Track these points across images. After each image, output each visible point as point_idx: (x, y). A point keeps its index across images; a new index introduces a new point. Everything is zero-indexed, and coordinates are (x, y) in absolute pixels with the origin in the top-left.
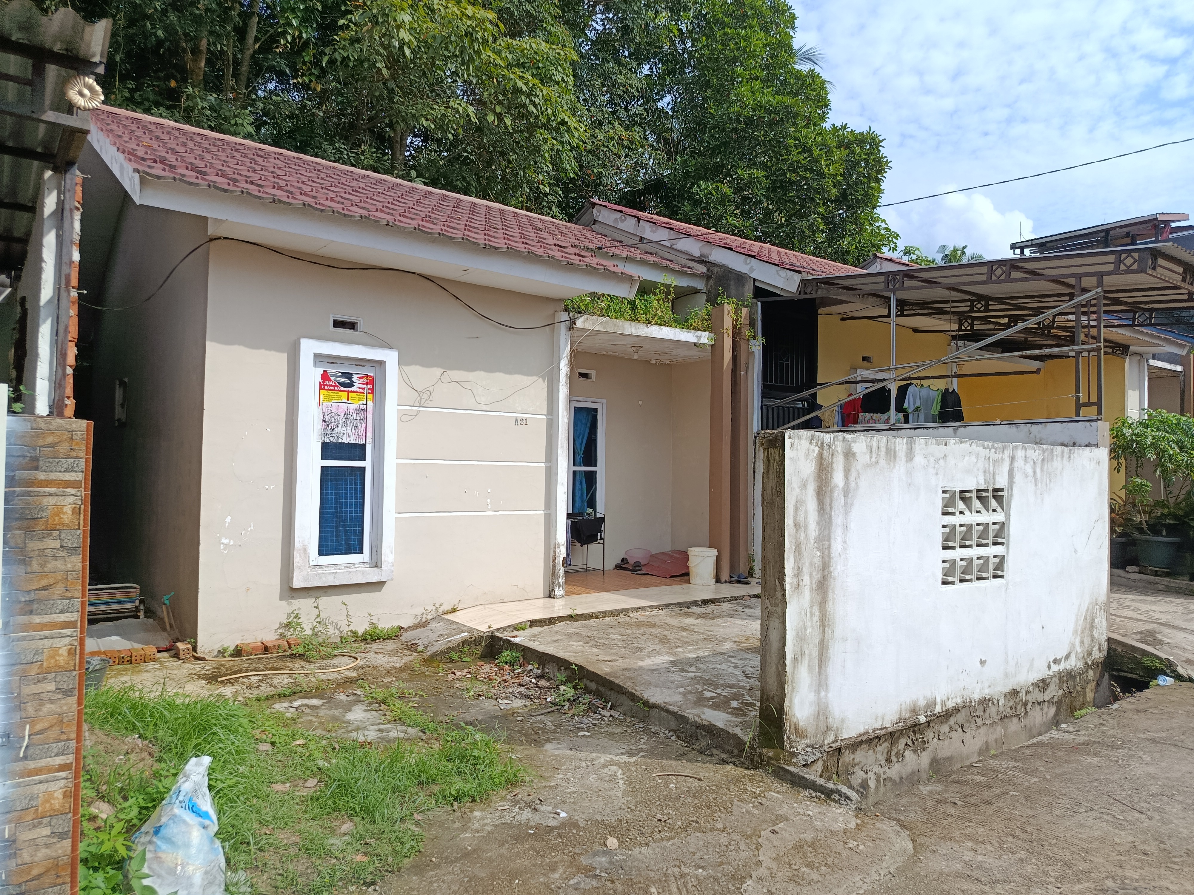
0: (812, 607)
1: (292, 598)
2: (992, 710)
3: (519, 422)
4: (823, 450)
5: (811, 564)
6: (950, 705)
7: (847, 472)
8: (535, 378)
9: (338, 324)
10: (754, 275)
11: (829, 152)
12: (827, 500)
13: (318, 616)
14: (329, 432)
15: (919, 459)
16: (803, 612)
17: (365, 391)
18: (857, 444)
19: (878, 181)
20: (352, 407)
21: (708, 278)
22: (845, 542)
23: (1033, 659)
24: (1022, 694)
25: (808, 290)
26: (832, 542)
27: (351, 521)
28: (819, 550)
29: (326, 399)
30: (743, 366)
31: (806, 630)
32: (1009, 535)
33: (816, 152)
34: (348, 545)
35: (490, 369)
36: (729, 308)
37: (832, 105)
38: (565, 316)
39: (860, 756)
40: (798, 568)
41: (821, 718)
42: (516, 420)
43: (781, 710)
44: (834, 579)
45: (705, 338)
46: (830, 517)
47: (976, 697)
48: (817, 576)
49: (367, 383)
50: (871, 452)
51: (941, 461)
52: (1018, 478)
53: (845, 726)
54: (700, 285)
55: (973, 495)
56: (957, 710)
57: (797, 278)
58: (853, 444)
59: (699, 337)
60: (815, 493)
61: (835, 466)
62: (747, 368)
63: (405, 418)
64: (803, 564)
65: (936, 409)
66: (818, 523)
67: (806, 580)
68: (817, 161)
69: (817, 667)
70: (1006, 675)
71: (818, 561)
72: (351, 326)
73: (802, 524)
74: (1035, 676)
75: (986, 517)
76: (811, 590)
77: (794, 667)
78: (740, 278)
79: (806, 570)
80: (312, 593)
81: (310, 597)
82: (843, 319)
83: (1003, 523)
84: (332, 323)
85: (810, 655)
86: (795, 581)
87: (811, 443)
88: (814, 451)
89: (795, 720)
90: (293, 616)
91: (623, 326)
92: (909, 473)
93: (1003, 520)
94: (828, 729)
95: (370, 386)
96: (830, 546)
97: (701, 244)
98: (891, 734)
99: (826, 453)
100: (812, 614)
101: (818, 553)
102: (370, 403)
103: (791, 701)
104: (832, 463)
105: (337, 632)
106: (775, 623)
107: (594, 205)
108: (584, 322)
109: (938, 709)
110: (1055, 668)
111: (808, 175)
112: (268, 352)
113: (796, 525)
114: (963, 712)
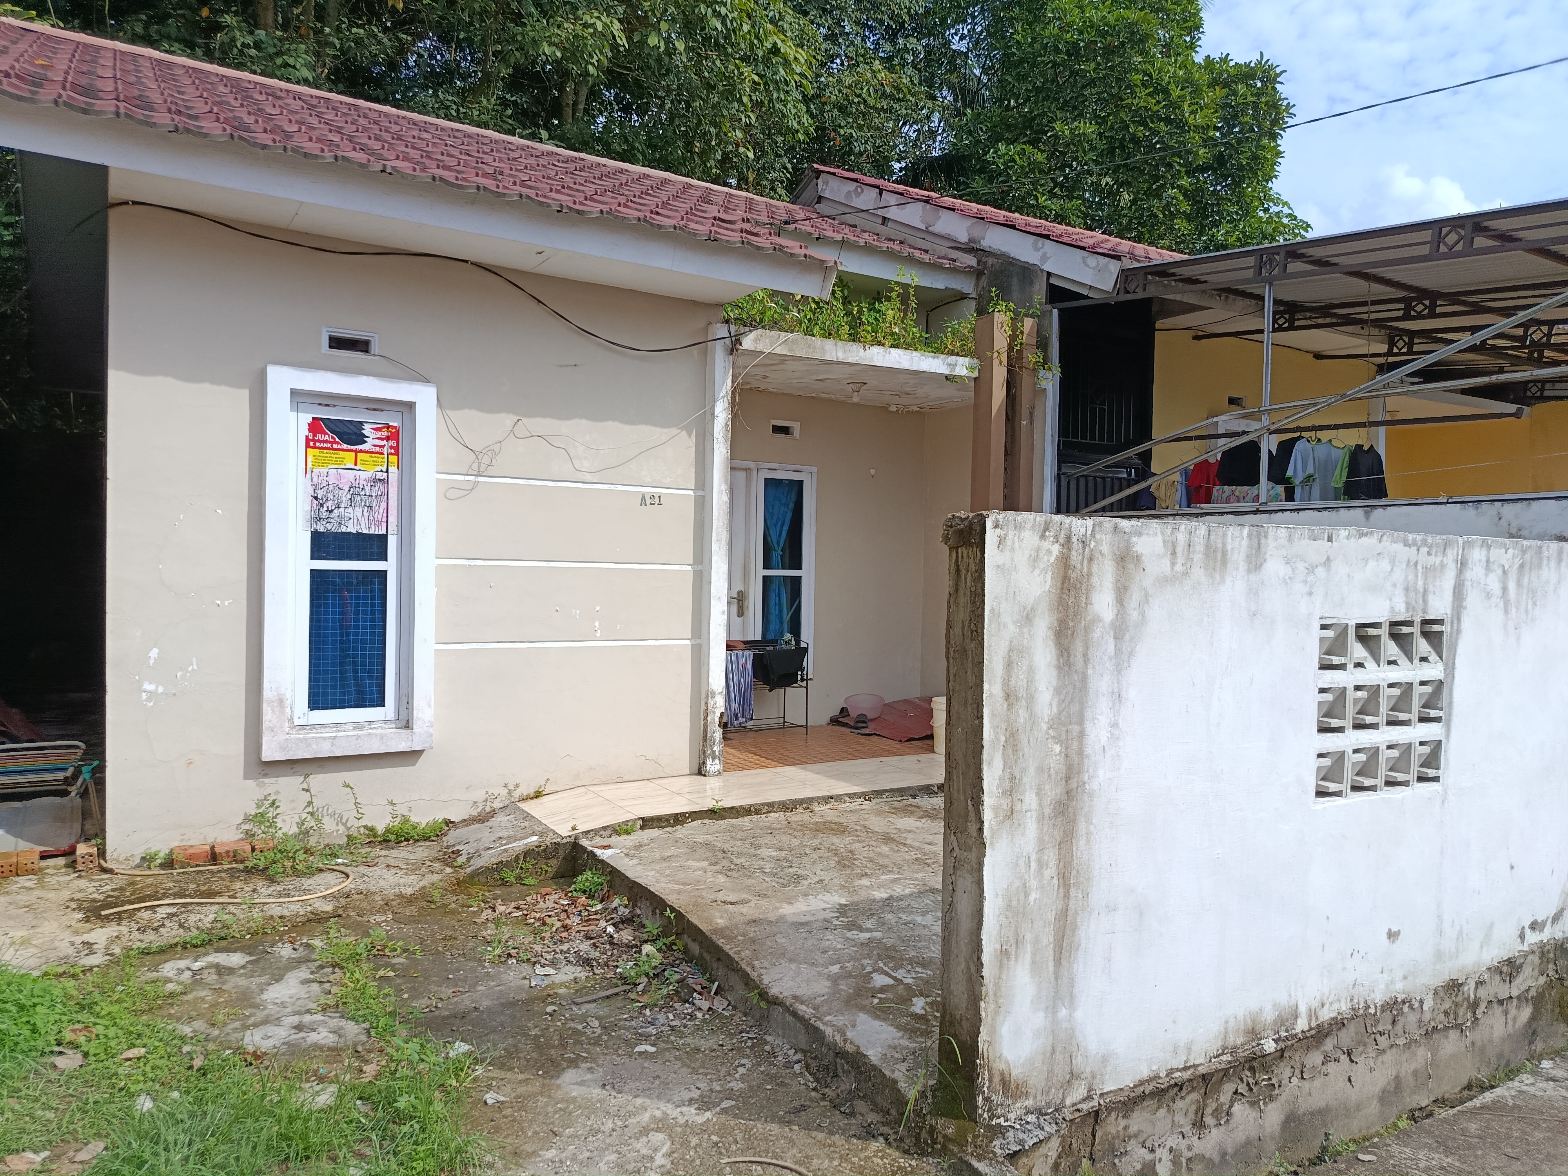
0: (1041, 850)
1: (265, 775)
2: (1410, 1019)
3: (648, 501)
4: (1070, 549)
5: (1040, 770)
6: (1326, 1015)
7: (1121, 592)
8: (675, 431)
9: (337, 343)
10: (1047, 267)
11: (1197, 91)
12: (1078, 647)
13: (310, 803)
14: (324, 515)
15: (1274, 567)
16: (1022, 862)
17: (385, 451)
18: (1144, 538)
19: (1274, 136)
20: (364, 475)
21: (978, 274)
22: (1115, 725)
23: (1492, 925)
24: (1469, 989)
25: (1131, 287)
26: (1088, 726)
27: (364, 656)
28: (1057, 740)
29: (318, 463)
30: (1025, 411)
31: (1027, 895)
32: (1450, 704)
33: (1176, 93)
34: (360, 692)
35: (598, 415)
36: (1001, 319)
38: (721, 331)
39: (1138, 1121)
40: (1013, 778)
41: (1059, 1056)
42: (643, 498)
43: (971, 1049)
44: (1091, 795)
45: (962, 366)
46: (1084, 679)
47: (1379, 997)
48: (1053, 792)
49: (388, 438)
50: (1174, 553)
51: (1320, 571)
52: (1473, 599)
53: (1109, 1069)
54: (966, 286)
55: (1384, 632)
56: (1339, 1023)
57: (1114, 267)
58: (1134, 539)
59: (953, 366)
60: (1051, 634)
61: (1095, 580)
62: (1031, 415)
63: (452, 494)
64: (1024, 770)
65: (1339, 478)
66: (1058, 691)
67: (1030, 799)
68: (1175, 106)
69: (1051, 964)
70: (1439, 955)
71: (1056, 763)
72: (360, 346)
73: (1022, 693)
74: (1493, 955)
75: (1405, 672)
76: (1041, 819)
77: (1001, 966)
78: (1027, 272)
79: (1029, 780)
80: (297, 767)
81: (295, 774)
82: (1197, 338)
83: (1441, 682)
84: (325, 341)
85: (1036, 941)
86: (1005, 803)
87: (1043, 537)
88: (1049, 552)
89: (1002, 1066)
90: (267, 804)
91: (823, 348)
92: (1253, 592)
93: (1441, 676)
94: (1074, 1076)
95: (393, 443)
96: (1082, 735)
97: (969, 222)
98: (1205, 1078)
99: (1075, 558)
100: (1041, 864)
101: (1057, 748)
102: (393, 469)
103: (993, 1031)
104: (1090, 574)
105: (342, 829)
106: (965, 882)
107: (818, 173)
108: (756, 340)
109: (1302, 1025)
110: (1533, 938)
111: (1163, 127)
112: (215, 388)
113: (1007, 696)
114: (1352, 1028)
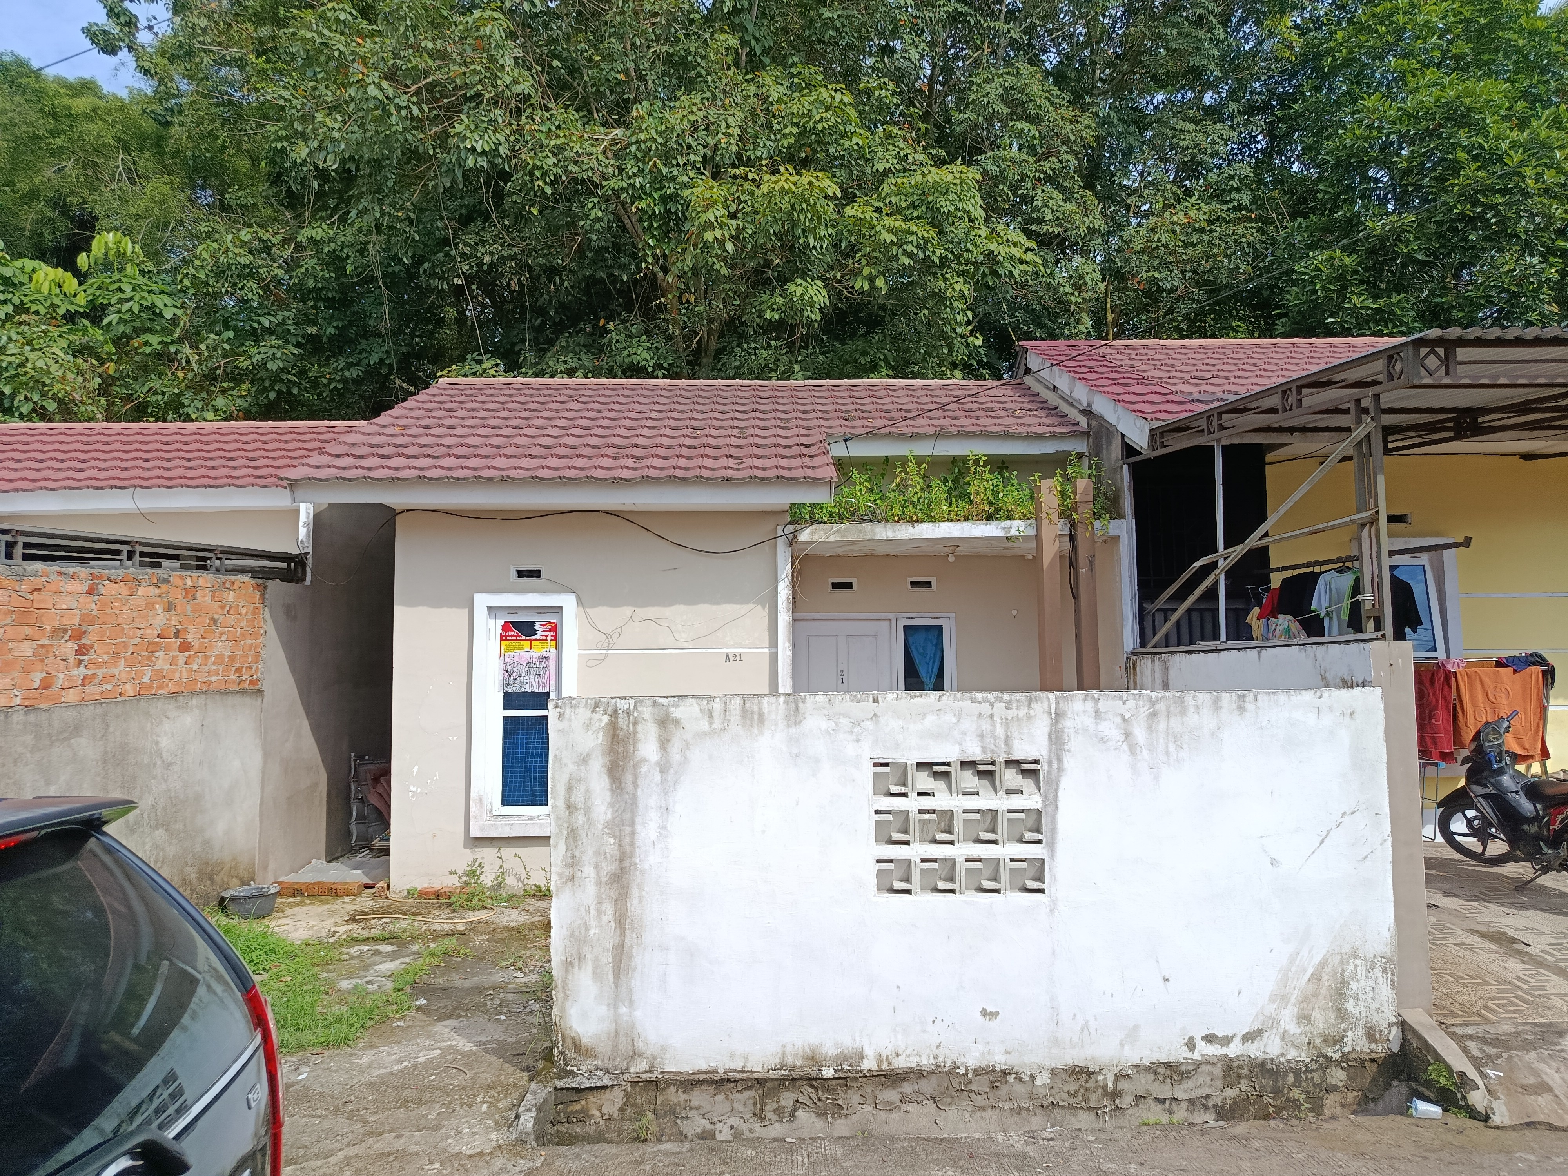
2: (1018, 1088)
3: (731, 659)
4: (617, 718)
6: (901, 1063)
7: (664, 743)
8: (751, 606)
9: (521, 574)
10: (1119, 427)
13: (501, 867)
14: (512, 681)
17: (549, 638)
18: (681, 709)
20: (535, 655)
21: (1089, 434)
23: (1136, 1027)
24: (1106, 1079)
27: (535, 772)
29: (508, 649)
32: (1054, 830)
34: (534, 796)
40: (573, 857)
41: (622, 1038)
42: (728, 657)
44: (642, 872)
45: (1016, 528)
46: (634, 797)
47: (971, 1062)
49: (550, 630)
50: (711, 716)
51: (868, 725)
52: (1075, 744)
53: (668, 1056)
54: (1078, 446)
55: (959, 769)
56: (919, 1074)
57: (1146, 427)
58: (672, 709)
59: (1007, 529)
62: (1091, 563)
63: (590, 663)
64: (583, 852)
66: (611, 805)
70: (1057, 1042)
71: (611, 850)
72: (535, 574)
73: (580, 805)
75: (993, 801)
78: (1111, 432)
79: (588, 859)
80: (495, 843)
81: (493, 847)
83: (1039, 811)
84: (516, 574)
85: (596, 959)
86: (568, 872)
89: (573, 1034)
90: (477, 864)
92: (793, 741)
93: (1039, 806)
94: (636, 1054)
95: (553, 633)
99: (622, 722)
102: (553, 650)
104: (635, 733)
108: (812, 533)
109: (872, 1066)
114: (934, 1079)
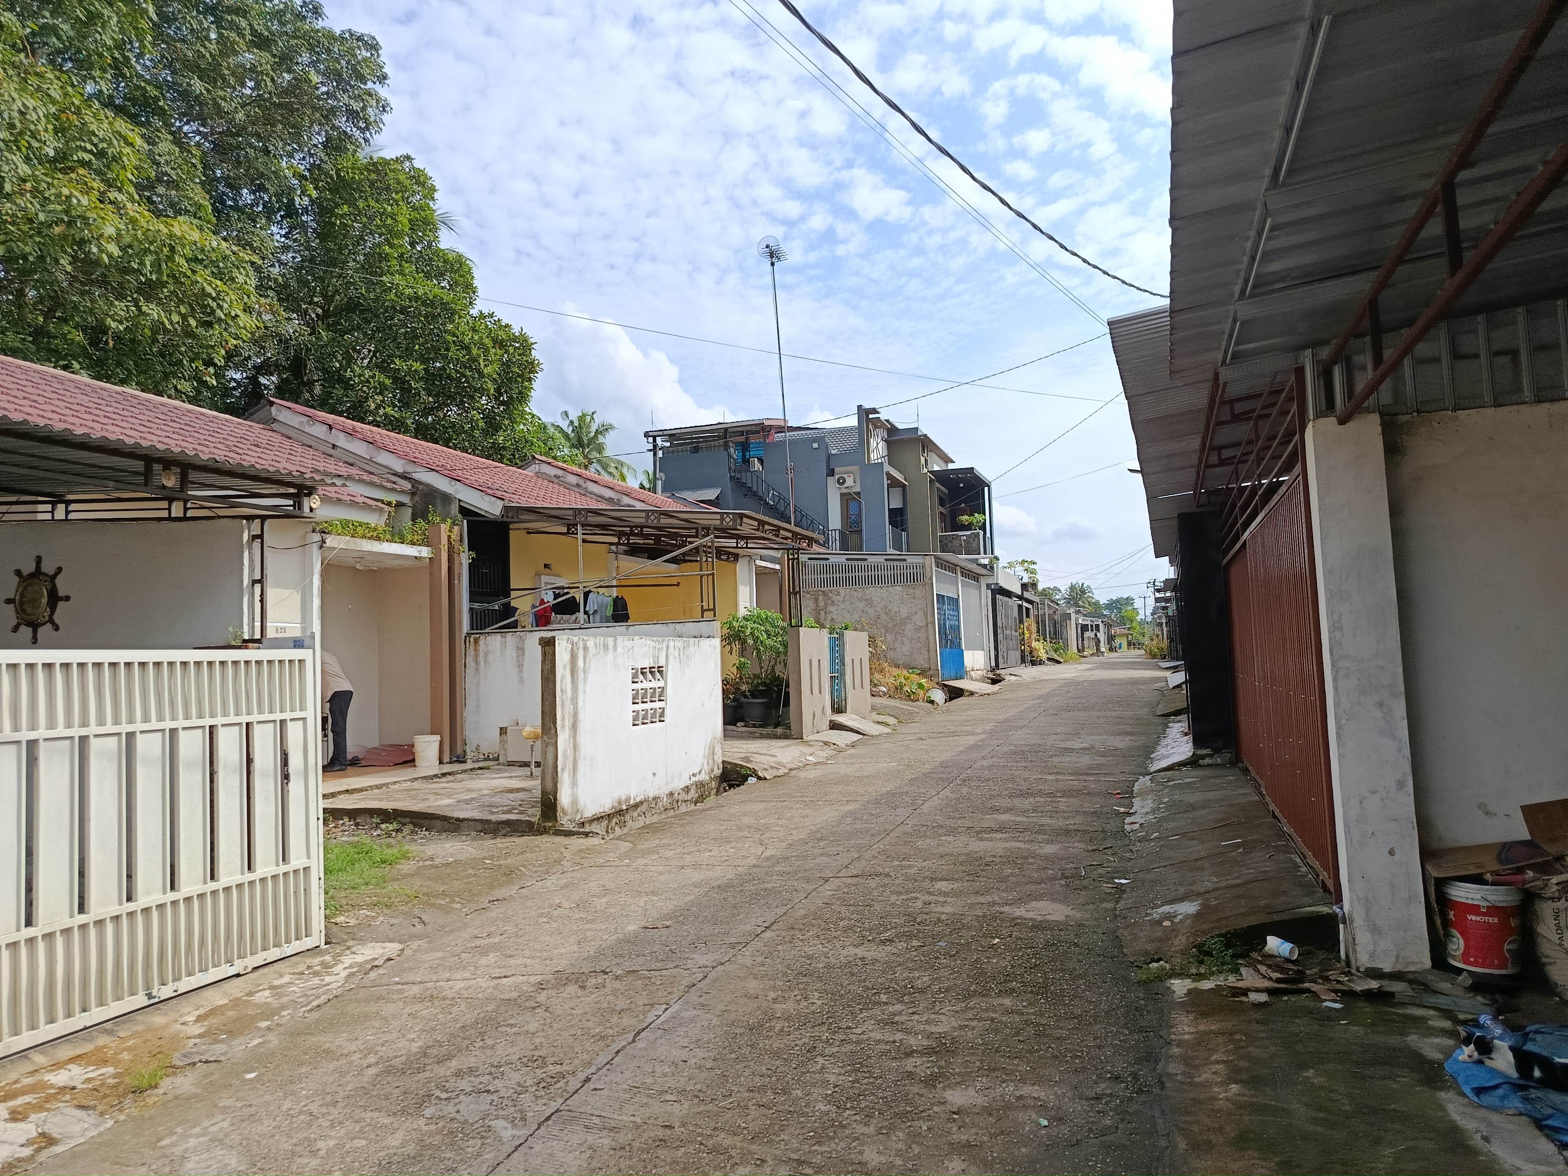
0: (569, 738)
2: (660, 804)
3: (281, 630)
4: (573, 644)
5: (568, 713)
6: (638, 800)
7: (585, 658)
8: (291, 591)
10: (458, 496)
11: (486, 351)
12: (576, 676)
15: (620, 650)
16: (565, 741)
19: (530, 379)
21: (413, 494)
22: (584, 700)
23: (682, 774)
24: (676, 795)
25: (510, 514)
26: (578, 700)
28: (572, 705)
31: (567, 752)
33: (475, 351)
36: (444, 528)
37: (480, 292)
38: (317, 537)
39: (593, 827)
40: (563, 716)
41: (575, 804)
42: (278, 629)
43: (555, 799)
44: (580, 722)
45: (425, 552)
46: (577, 685)
47: (651, 795)
48: (572, 720)
50: (597, 643)
51: (631, 651)
53: (586, 809)
54: (406, 499)
55: (647, 670)
56: (642, 803)
57: (500, 504)
58: (587, 642)
59: (420, 552)
60: (569, 672)
61: (578, 655)
62: (459, 577)
64: (565, 713)
65: (610, 612)
66: (571, 689)
67: (567, 722)
68: (475, 360)
69: (572, 774)
70: (667, 783)
71: (572, 711)
73: (564, 690)
74: (683, 784)
75: (655, 684)
76: (569, 728)
77: (562, 773)
78: (446, 498)
79: (566, 716)
82: (528, 533)
85: (569, 766)
87: (568, 639)
88: (568, 647)
89: (562, 805)
91: (361, 544)
94: (578, 811)
96: (577, 703)
97: (404, 462)
98: (608, 815)
99: (574, 647)
100: (570, 743)
101: (572, 707)
103: (560, 794)
104: (578, 650)
106: (551, 749)
107: (272, 404)
108: (331, 541)
109: (632, 802)
110: (693, 779)
111: (468, 373)
113: (561, 690)
114: (645, 804)
